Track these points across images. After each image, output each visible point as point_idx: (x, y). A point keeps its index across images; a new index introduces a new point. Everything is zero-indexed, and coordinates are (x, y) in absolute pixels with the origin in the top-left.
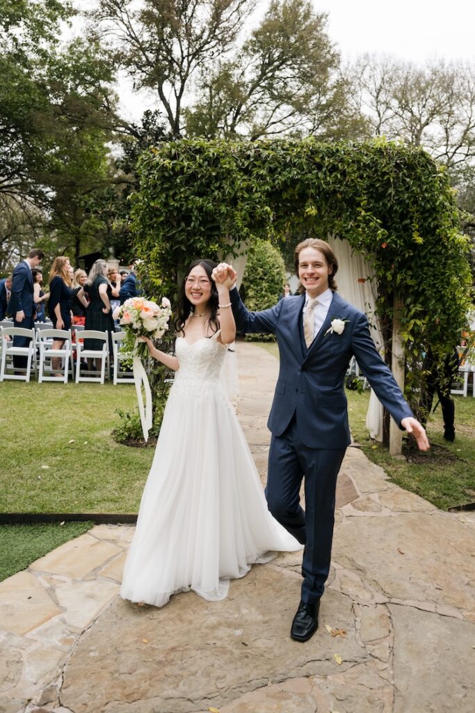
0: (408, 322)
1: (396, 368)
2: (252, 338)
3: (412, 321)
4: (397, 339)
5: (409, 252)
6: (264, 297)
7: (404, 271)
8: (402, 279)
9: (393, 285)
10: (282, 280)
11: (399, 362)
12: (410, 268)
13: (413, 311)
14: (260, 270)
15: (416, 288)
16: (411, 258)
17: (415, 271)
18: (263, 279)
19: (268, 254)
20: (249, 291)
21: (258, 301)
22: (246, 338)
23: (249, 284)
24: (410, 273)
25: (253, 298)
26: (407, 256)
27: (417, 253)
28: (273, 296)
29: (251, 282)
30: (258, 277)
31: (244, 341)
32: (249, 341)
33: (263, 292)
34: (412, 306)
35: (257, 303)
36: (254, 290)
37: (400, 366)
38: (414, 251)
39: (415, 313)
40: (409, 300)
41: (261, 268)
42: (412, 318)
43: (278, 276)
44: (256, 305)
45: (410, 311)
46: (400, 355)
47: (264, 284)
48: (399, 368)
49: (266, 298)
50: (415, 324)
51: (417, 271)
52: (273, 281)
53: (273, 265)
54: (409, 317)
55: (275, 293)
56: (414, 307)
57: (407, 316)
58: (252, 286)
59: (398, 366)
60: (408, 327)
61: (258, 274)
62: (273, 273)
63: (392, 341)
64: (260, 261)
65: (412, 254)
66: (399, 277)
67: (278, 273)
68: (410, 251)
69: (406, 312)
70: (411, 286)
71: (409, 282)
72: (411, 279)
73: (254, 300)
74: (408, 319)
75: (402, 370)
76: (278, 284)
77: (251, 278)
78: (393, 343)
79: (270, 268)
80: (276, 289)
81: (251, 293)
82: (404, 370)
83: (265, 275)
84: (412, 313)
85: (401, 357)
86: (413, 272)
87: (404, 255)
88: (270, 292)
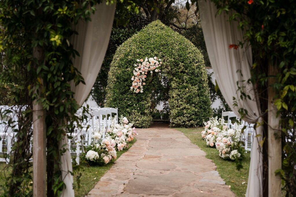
0: (282, 88)
1: (272, 141)
2: (176, 124)
3: (286, 88)
4: (272, 108)
5: (281, 11)
6: (186, 89)
7: (276, 32)
8: (273, 41)
9: (266, 49)
10: (202, 73)
11: (275, 134)
12: (283, 29)
13: (287, 75)
14: (181, 64)
15: (290, 51)
16: (284, 18)
17: (288, 31)
18: (184, 72)
19: (189, 51)
20: (172, 83)
21: (180, 91)
22: (171, 125)
23: (172, 77)
24: (283, 34)
25: (176, 89)
26: (279, 15)
27: (289, 11)
28: (193, 87)
29: (174, 75)
30: (180, 70)
31: (169, 127)
32: (172, 127)
33: (185, 84)
34: (286, 70)
35: (179, 93)
36: (176, 82)
37: (276, 138)
38: (287, 10)
39: (289, 78)
40: (282, 64)
41: (183, 62)
42: (286, 84)
43: (198, 70)
44: (179, 95)
45: (284, 76)
46: (276, 127)
47: (185, 77)
48: (275, 142)
49: (187, 89)
50: (290, 90)
51: (290, 32)
52: (193, 73)
53: (194, 60)
54: (283, 82)
55: (195, 85)
56: (288, 71)
57: (281, 82)
58: (174, 78)
59: (274, 139)
60: (282, 93)
61: (180, 68)
62: (193, 67)
63: (267, 112)
64: (181, 57)
65: (284, 13)
66: (270, 38)
67: (198, 67)
68: (282, 9)
69: (280, 78)
70: (284, 49)
71: (282, 43)
72: (285, 41)
73: (176, 91)
74: (282, 85)
75: (278, 142)
76: (198, 76)
77: (174, 72)
78: (269, 113)
79: (190, 63)
80: (196, 80)
81: (174, 85)
82: (280, 143)
83: (186, 69)
84: (285, 78)
85: (277, 128)
86: (286, 33)
87: (276, 14)
88: (191, 83)
